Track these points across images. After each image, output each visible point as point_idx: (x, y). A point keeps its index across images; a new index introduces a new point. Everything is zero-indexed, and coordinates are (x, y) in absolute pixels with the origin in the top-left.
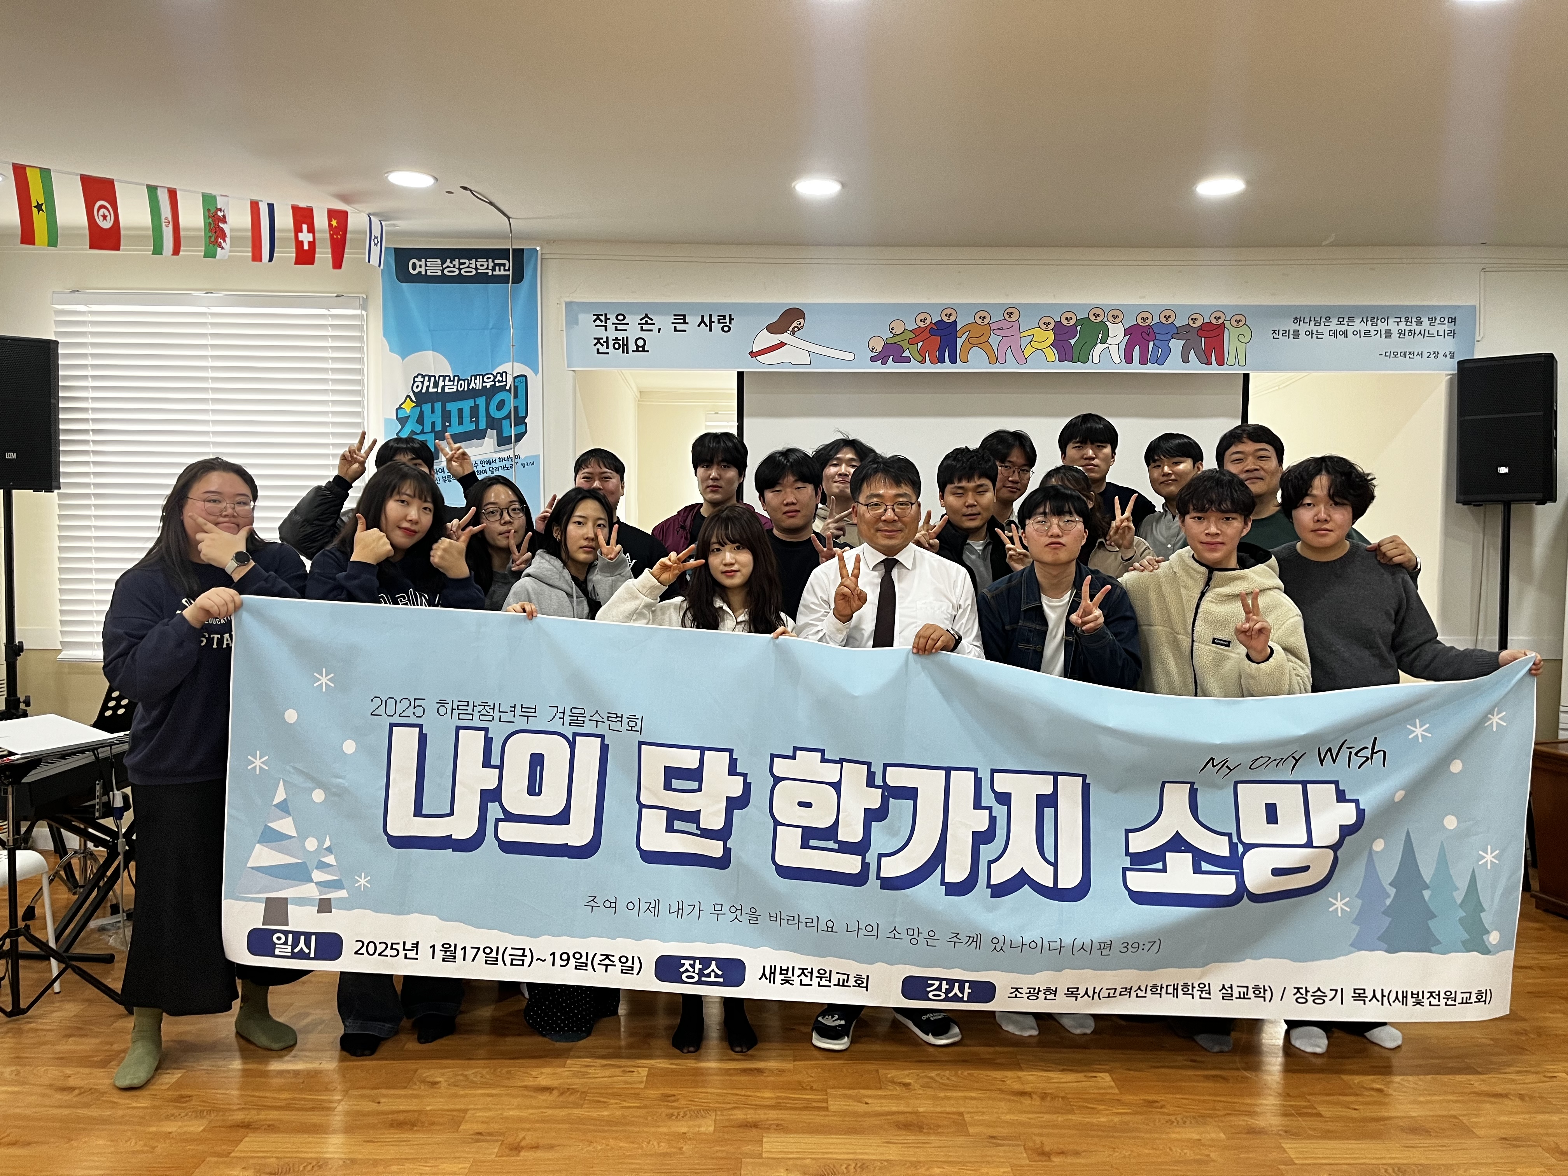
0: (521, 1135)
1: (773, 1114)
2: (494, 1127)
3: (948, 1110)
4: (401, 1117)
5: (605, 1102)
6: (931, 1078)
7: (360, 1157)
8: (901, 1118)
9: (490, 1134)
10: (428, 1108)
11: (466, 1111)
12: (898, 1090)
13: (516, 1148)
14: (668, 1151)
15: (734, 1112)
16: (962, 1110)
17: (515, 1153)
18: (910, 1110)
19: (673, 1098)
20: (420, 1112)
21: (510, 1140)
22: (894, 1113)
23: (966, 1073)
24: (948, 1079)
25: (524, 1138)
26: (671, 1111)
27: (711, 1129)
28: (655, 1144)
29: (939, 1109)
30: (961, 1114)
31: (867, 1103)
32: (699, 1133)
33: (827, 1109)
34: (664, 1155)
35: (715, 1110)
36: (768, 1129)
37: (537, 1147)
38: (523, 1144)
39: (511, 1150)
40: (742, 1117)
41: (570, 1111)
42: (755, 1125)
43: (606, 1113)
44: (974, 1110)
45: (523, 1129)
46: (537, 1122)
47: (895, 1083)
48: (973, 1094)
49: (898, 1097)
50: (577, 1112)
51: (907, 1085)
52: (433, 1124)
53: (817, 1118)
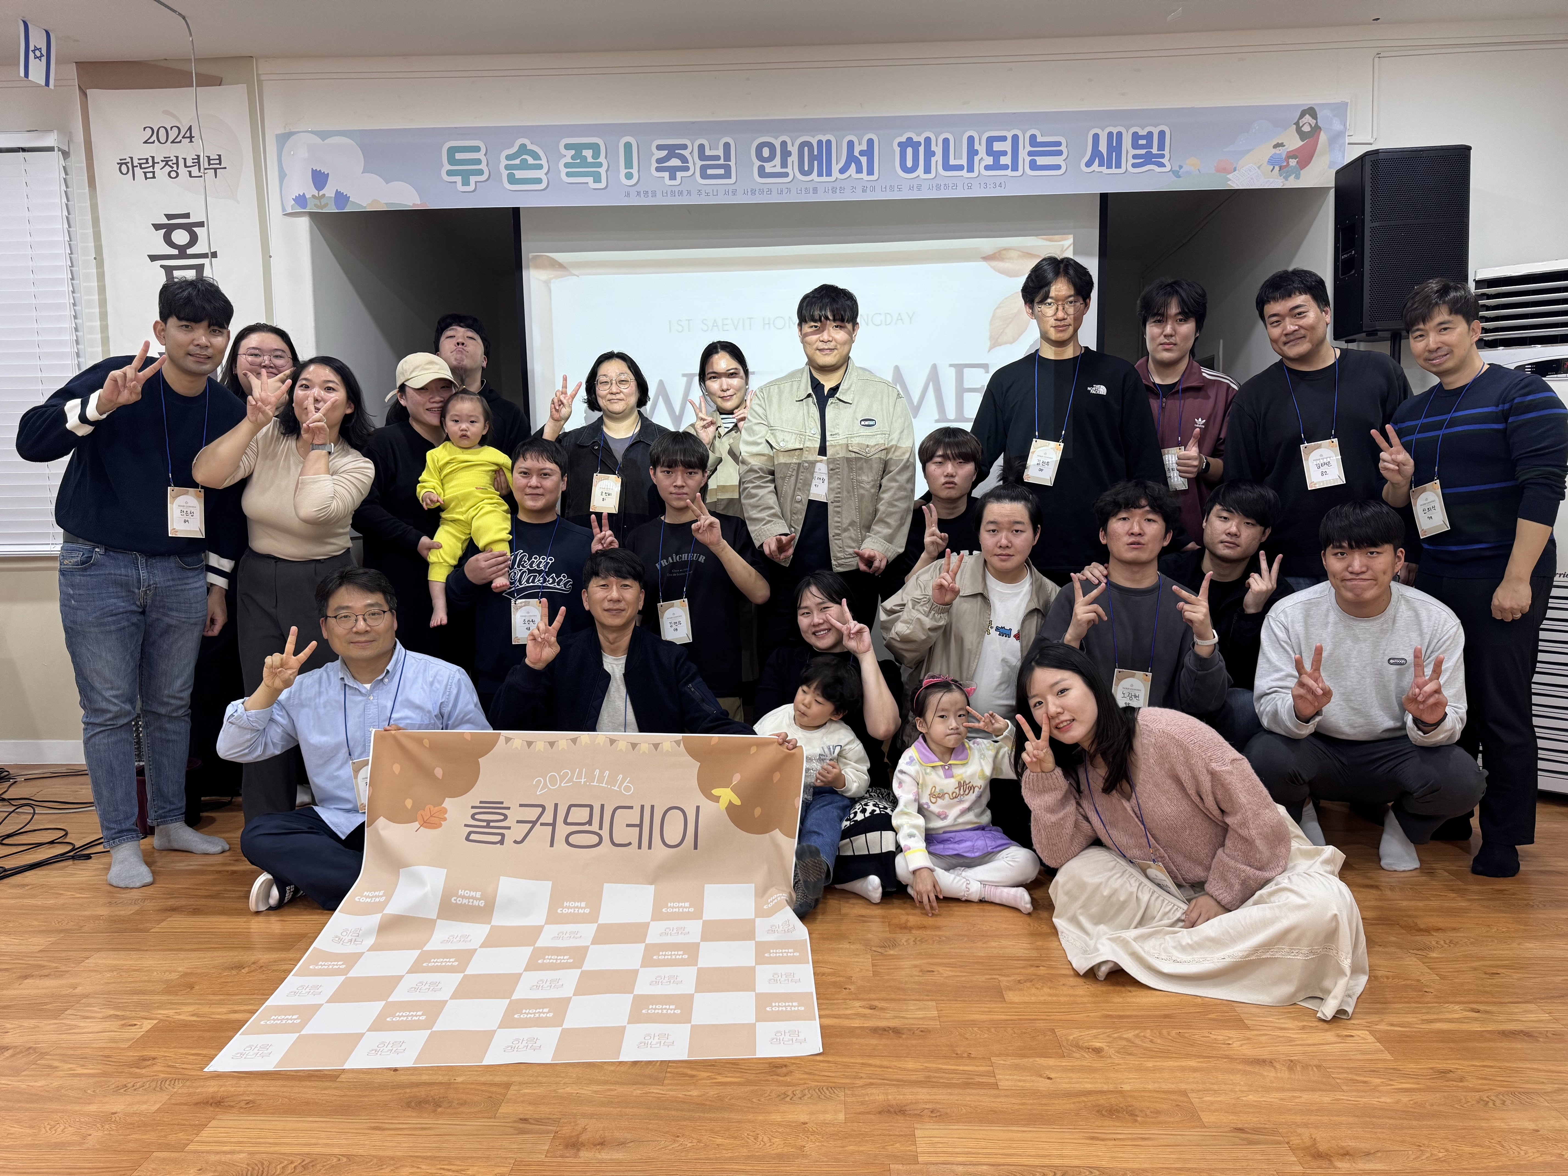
24: (1151, 1041)
31: (1049, 1078)
36: (919, 1116)
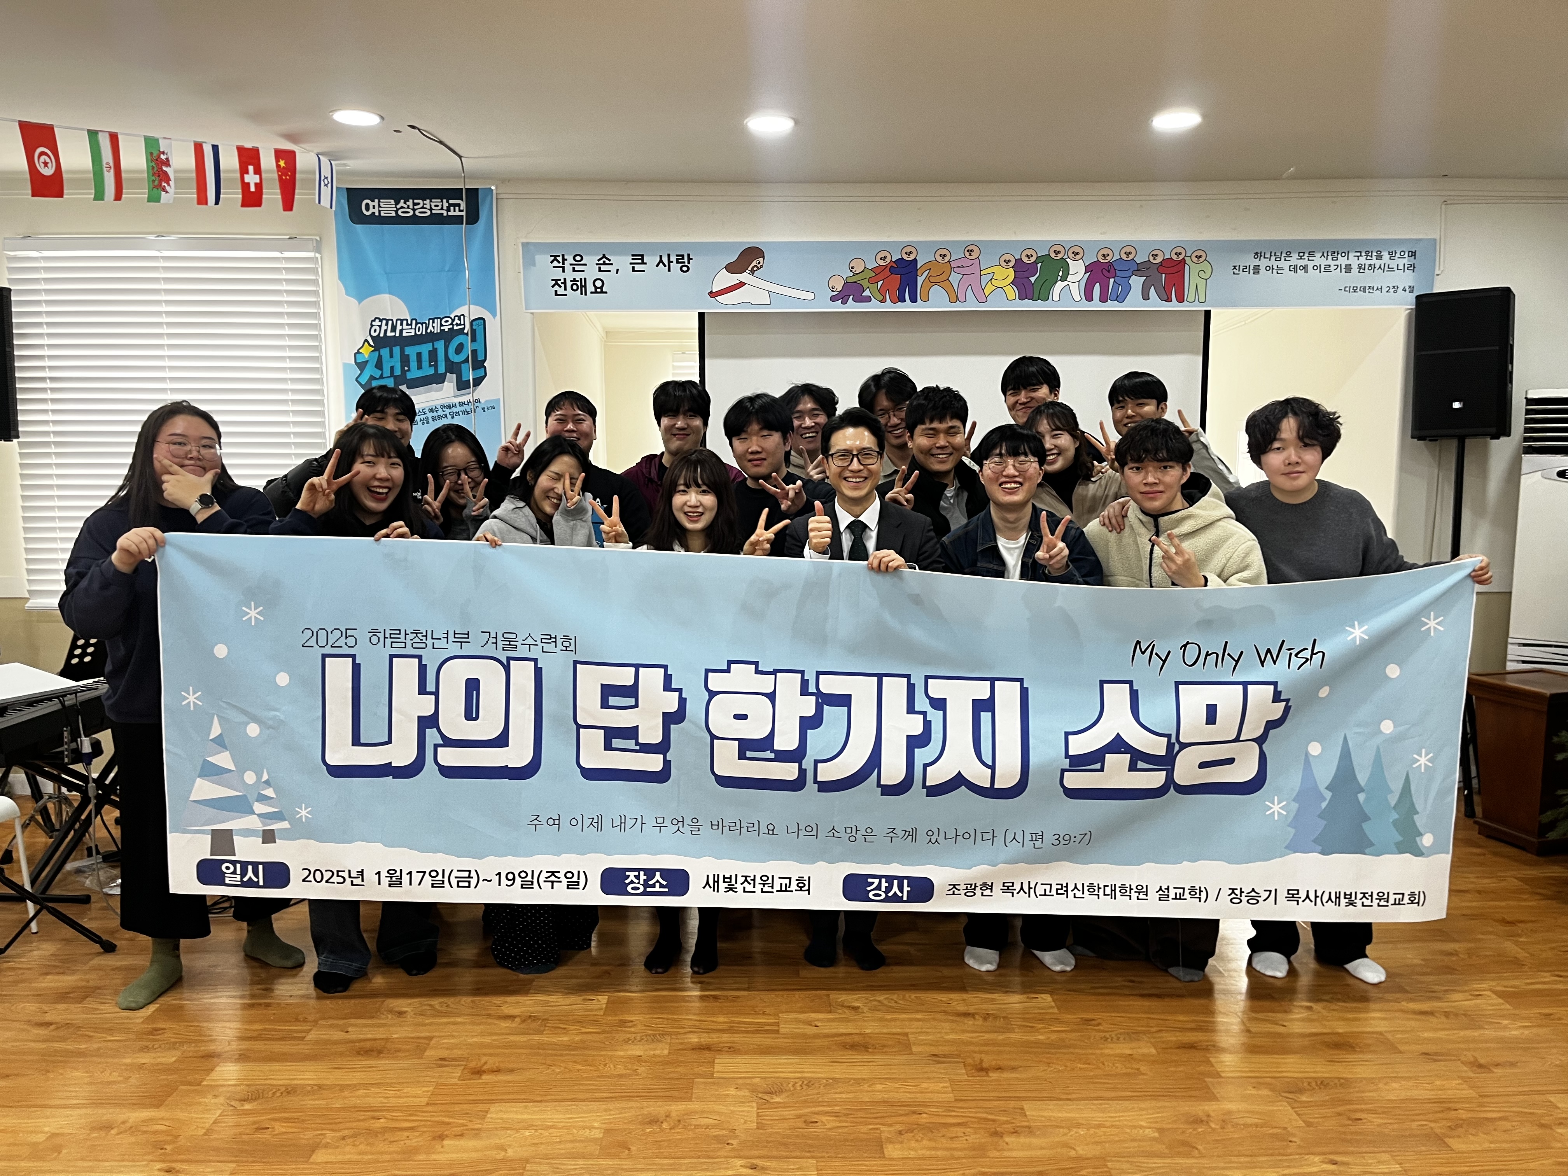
0: (484, 1059)
1: (725, 1037)
2: (457, 1053)
3: (895, 1031)
4: (368, 1045)
5: (565, 1028)
6: (879, 1001)
7: (327, 1082)
8: (848, 1039)
9: (453, 1060)
10: (395, 1036)
11: (430, 1038)
12: (848, 1013)
13: (478, 1072)
14: (625, 1072)
15: (689, 1036)
16: (906, 1030)
17: (477, 1076)
18: (857, 1031)
19: (630, 1024)
20: (387, 1040)
21: (473, 1064)
22: (841, 1035)
23: (913, 996)
25: (486, 1063)
26: (629, 1036)
27: (666, 1052)
28: (612, 1066)
29: (885, 1031)
30: (906, 1034)
32: (654, 1056)
33: (777, 1032)
34: (621, 1076)
35: (670, 1034)
37: (498, 1071)
38: (485, 1068)
39: (473, 1073)
40: (696, 1040)
41: (531, 1037)
42: (708, 1048)
43: (566, 1039)
44: (919, 1030)
45: (485, 1055)
46: (499, 1047)
47: (845, 1007)
48: (919, 1016)
49: (847, 1020)
50: (537, 1037)
51: (856, 1009)
52: (399, 1051)
53: (767, 1040)
